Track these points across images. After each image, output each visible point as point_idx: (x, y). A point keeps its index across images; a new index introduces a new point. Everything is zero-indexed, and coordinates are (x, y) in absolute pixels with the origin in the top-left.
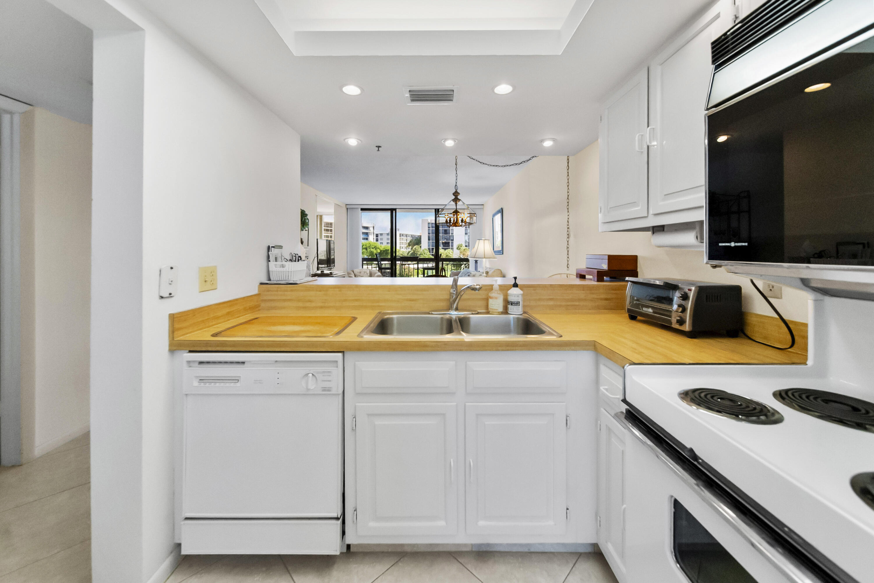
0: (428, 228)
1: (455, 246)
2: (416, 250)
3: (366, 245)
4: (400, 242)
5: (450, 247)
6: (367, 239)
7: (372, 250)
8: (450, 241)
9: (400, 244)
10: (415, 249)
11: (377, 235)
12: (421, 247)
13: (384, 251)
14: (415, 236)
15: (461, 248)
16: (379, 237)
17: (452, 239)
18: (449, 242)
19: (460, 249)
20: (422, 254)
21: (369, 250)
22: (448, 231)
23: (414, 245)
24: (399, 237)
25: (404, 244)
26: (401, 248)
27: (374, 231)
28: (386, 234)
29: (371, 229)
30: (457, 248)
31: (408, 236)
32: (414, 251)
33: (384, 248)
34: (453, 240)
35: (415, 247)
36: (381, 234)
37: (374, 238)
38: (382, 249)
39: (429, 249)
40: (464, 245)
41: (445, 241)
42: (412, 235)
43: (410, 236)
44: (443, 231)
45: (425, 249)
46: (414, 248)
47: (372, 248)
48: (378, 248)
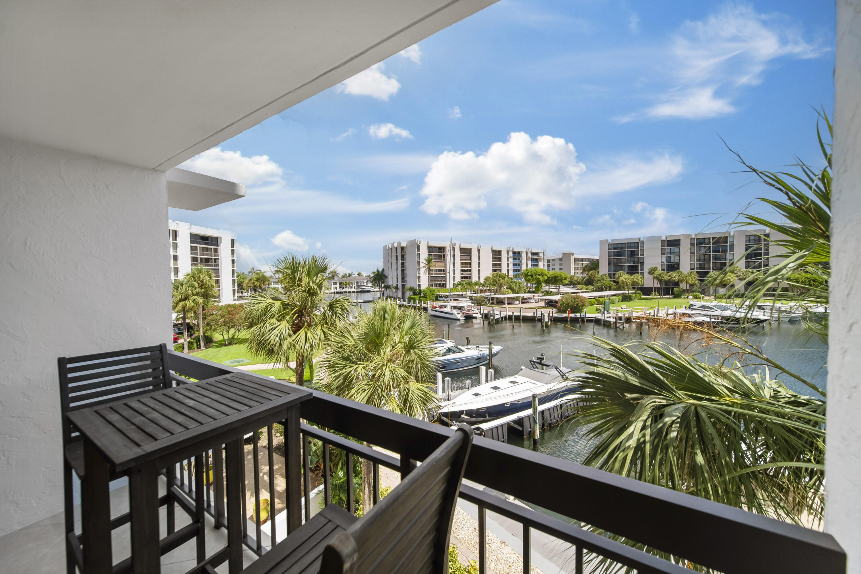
0: (609, 249)
1: (646, 269)
2: (592, 276)
3: (531, 272)
4: (575, 268)
5: (639, 271)
6: (537, 265)
7: (538, 276)
8: (639, 264)
9: (575, 270)
10: (591, 274)
11: (549, 261)
12: (598, 272)
13: (552, 278)
14: (593, 259)
15: (655, 272)
16: (551, 263)
17: (642, 261)
18: (637, 266)
19: (653, 273)
20: (600, 281)
21: (534, 277)
22: (636, 253)
23: (590, 270)
24: (574, 262)
25: (579, 269)
26: (576, 273)
27: (544, 257)
28: (559, 260)
29: (541, 255)
30: (650, 273)
31: (584, 260)
32: (590, 276)
33: (553, 275)
34: (643, 263)
35: (591, 272)
36: (553, 260)
37: (544, 264)
38: (549, 276)
39: (610, 275)
40: (660, 268)
41: (632, 264)
42: (589, 259)
43: (587, 260)
44: (629, 253)
45: (604, 275)
46: (589, 274)
47: (539, 275)
48: (545, 275)
